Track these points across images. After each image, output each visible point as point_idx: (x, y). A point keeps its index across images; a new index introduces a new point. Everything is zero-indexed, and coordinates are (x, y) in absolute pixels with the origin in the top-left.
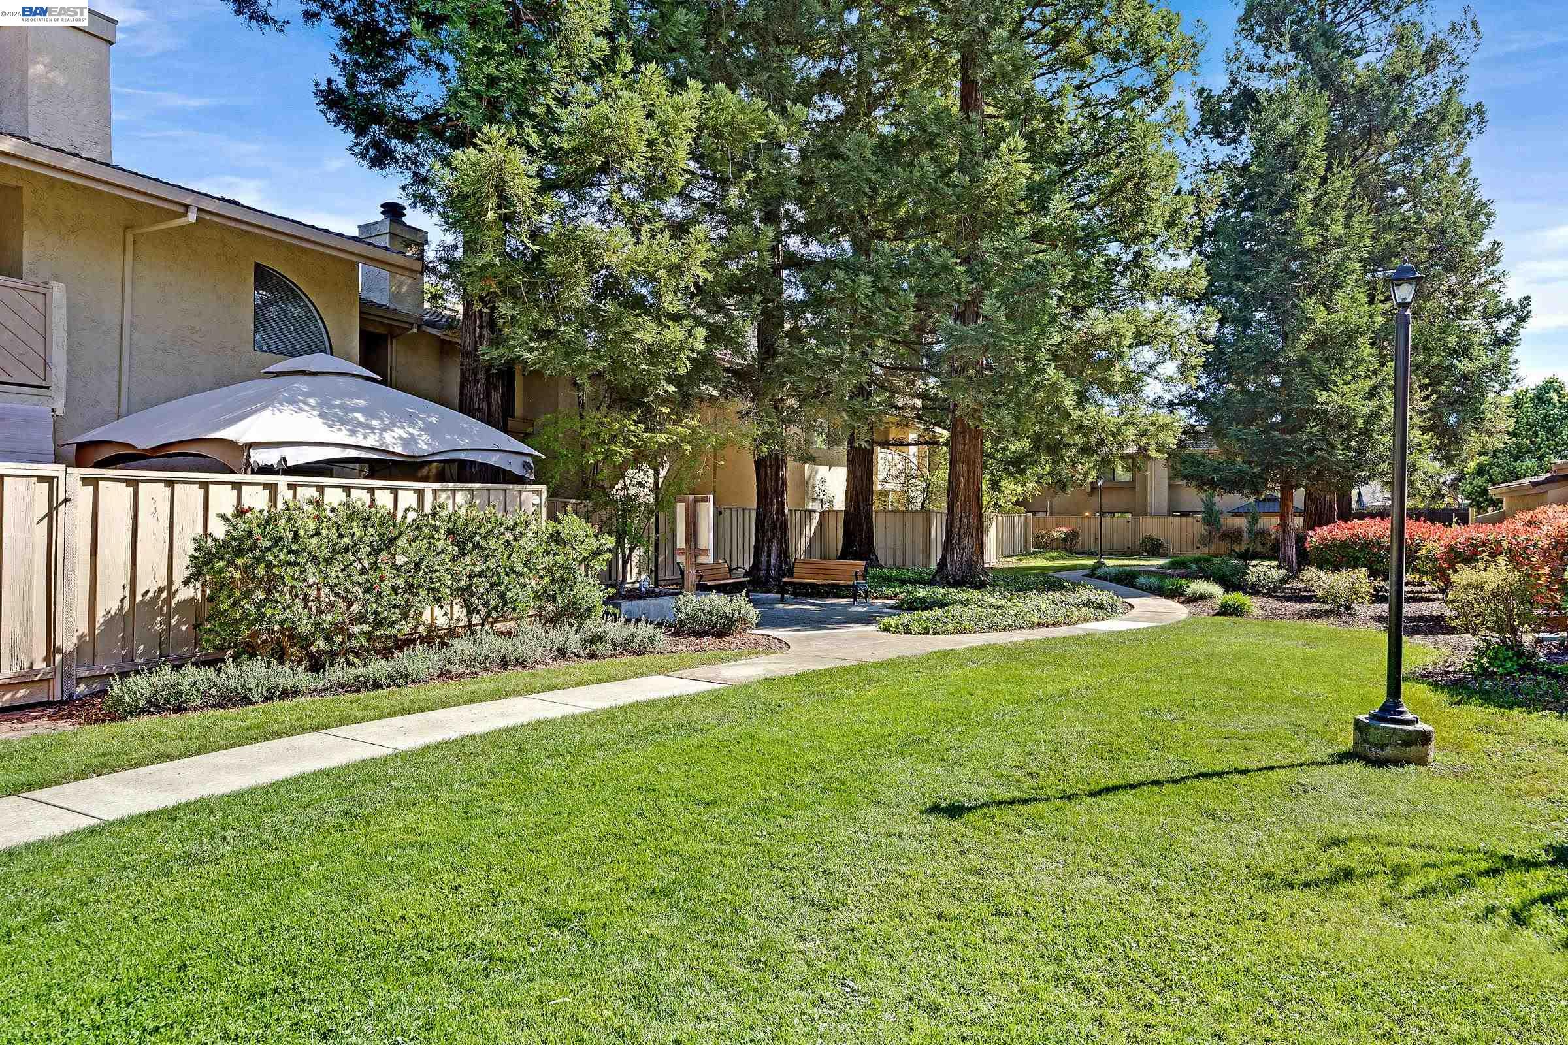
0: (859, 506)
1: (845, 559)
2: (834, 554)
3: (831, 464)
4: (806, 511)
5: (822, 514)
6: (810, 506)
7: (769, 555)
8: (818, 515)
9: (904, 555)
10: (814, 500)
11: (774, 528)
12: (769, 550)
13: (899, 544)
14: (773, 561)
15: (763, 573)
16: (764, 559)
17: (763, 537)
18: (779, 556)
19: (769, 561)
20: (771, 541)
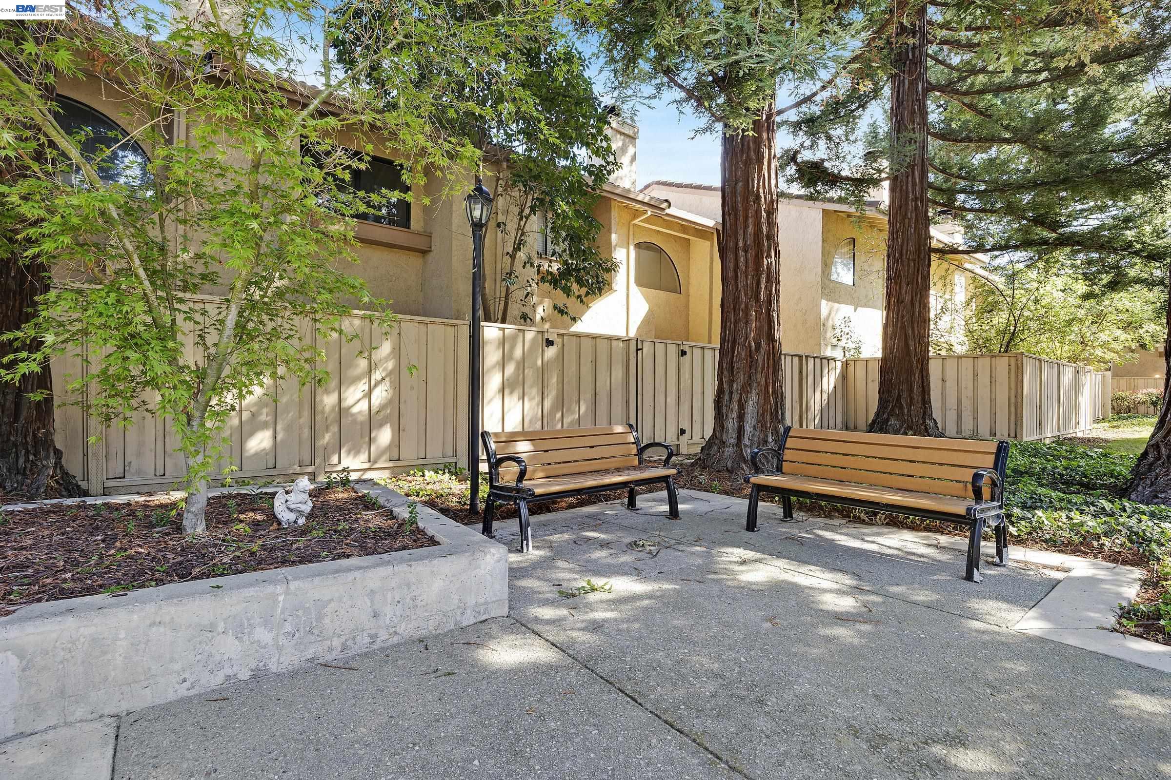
0: (907, 345)
1: (882, 430)
2: (862, 423)
3: (857, 303)
4: (821, 358)
5: (846, 364)
6: (828, 352)
7: (741, 417)
8: (839, 364)
9: (975, 419)
10: (834, 346)
11: (752, 362)
12: (742, 407)
13: (966, 403)
14: (748, 428)
15: (729, 451)
16: (731, 424)
17: (731, 383)
18: (760, 420)
19: (740, 430)
20: (746, 389)
